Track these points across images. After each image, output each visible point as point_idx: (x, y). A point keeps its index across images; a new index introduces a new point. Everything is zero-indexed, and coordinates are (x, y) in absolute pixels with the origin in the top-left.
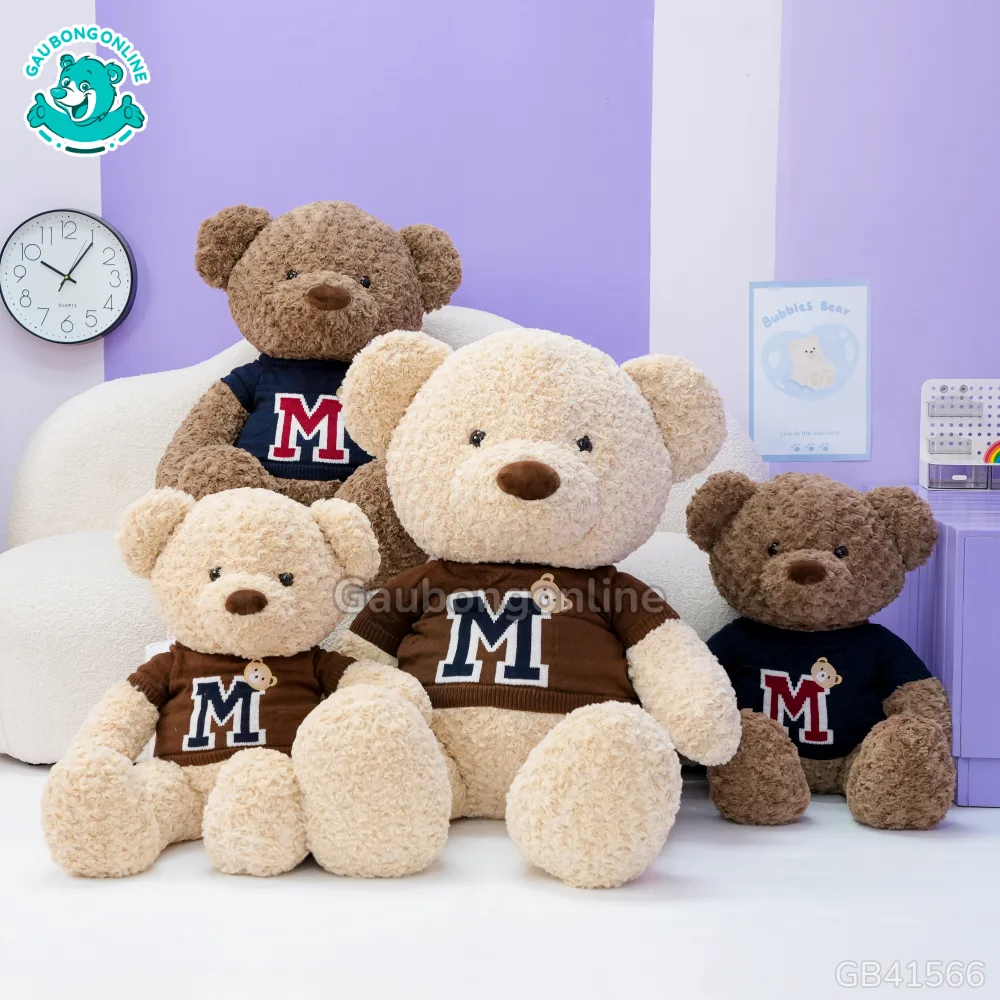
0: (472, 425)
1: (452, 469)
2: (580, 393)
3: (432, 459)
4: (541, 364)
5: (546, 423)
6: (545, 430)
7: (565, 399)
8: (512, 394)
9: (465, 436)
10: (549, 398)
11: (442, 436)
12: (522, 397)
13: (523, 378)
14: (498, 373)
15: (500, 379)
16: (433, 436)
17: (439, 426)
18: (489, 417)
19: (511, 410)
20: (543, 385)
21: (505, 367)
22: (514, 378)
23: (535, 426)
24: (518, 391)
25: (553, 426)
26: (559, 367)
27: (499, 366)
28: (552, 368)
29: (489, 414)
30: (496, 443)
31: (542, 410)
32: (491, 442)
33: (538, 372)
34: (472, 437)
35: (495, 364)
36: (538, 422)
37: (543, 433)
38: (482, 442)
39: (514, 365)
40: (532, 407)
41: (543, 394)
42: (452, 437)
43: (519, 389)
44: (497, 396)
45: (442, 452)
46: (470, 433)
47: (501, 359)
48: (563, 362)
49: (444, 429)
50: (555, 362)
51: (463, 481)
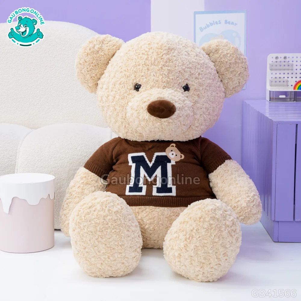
0: (135, 81)
1: (126, 102)
2: (183, 65)
3: (117, 97)
4: (165, 52)
5: (168, 80)
6: (168, 83)
7: (176, 68)
8: (153, 67)
9: (132, 87)
10: (169, 68)
11: (121, 86)
12: (157, 68)
13: (157, 59)
14: (146, 57)
15: (147, 59)
16: (117, 86)
17: (120, 81)
18: (143, 78)
19: (152, 74)
20: (166, 62)
21: (149, 54)
22: (153, 59)
23: (163, 81)
24: (155, 65)
25: (172, 81)
26: (173, 53)
27: (146, 53)
28: (170, 53)
29: (142, 76)
30: (146, 90)
31: (166, 74)
32: (144, 89)
33: (164, 56)
34: (135, 86)
35: (144, 52)
36: (164, 80)
37: (167, 85)
38: (140, 89)
39: (153, 53)
40: (162, 73)
41: (167, 66)
42: (126, 87)
43: (156, 64)
44: (146, 68)
45: (122, 94)
46: (134, 84)
47: (147, 50)
48: (175, 50)
49: (122, 83)
50: (171, 50)
51: (132, 108)
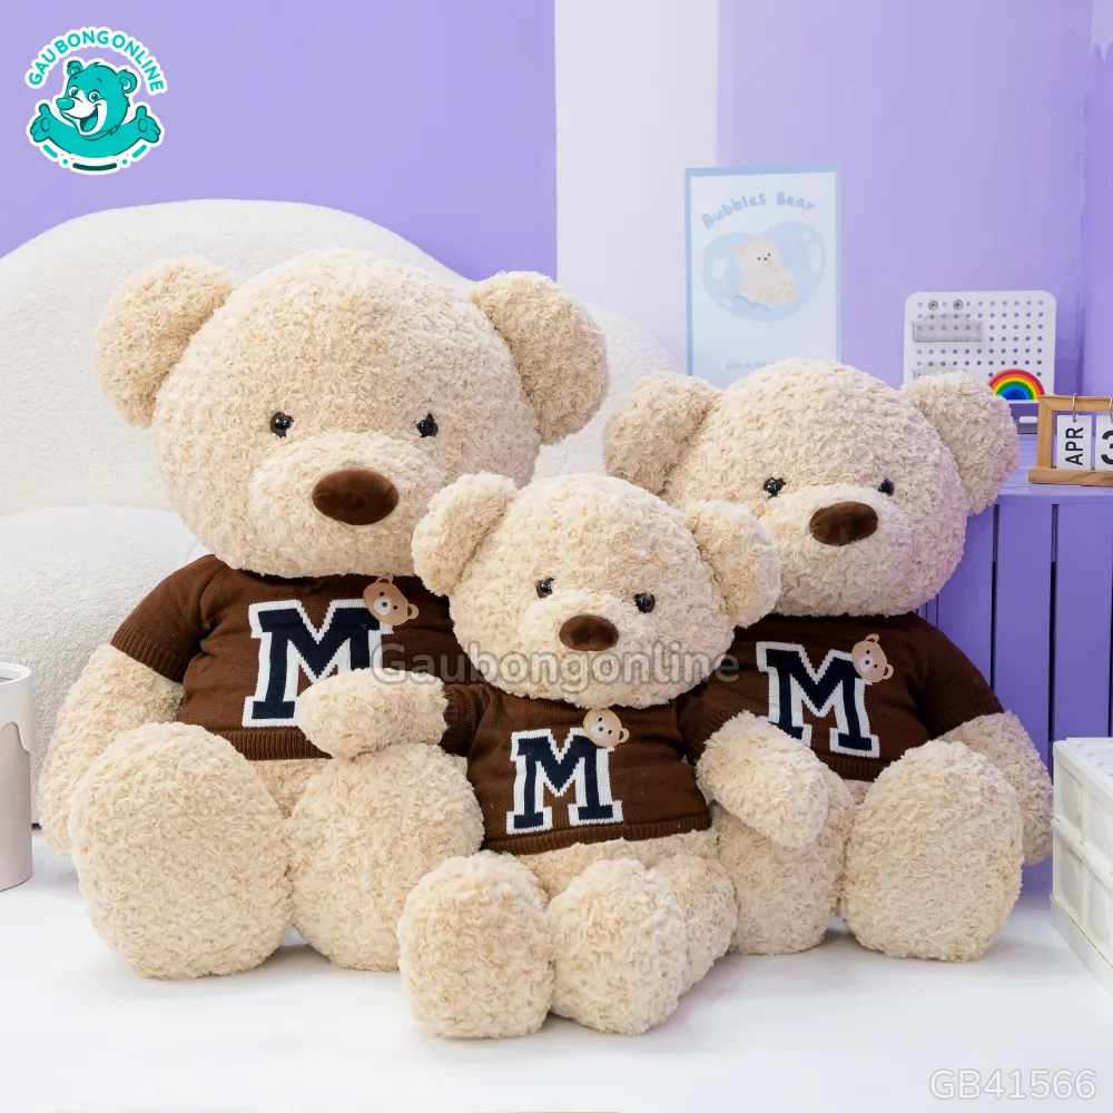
0: (273, 407)
1: (248, 468)
2: (418, 358)
3: (220, 451)
4: (364, 321)
5: (375, 405)
6: (373, 415)
7: (398, 370)
8: (327, 365)
9: (264, 421)
10: (377, 370)
11: (231, 419)
12: (339, 369)
13: (341, 342)
14: (306, 334)
15: (309, 341)
16: (219, 418)
17: (227, 404)
18: (297, 396)
19: (326, 387)
20: (368, 351)
21: (316, 324)
22: (328, 341)
23: (360, 409)
24: (334, 360)
25: (385, 408)
26: (388, 323)
27: (305, 322)
28: (379, 324)
29: (296, 392)
30: (307, 434)
31: (369, 387)
32: (301, 432)
33: (361, 333)
34: (274, 419)
35: (300, 318)
36: (363, 405)
37: (370, 421)
38: (288, 431)
39: (327, 322)
40: (355, 384)
41: (369, 364)
42: (246, 423)
43: (336, 357)
44: (306, 367)
45: (233, 443)
46: (270, 415)
47: (310, 312)
48: (394, 313)
49: (234, 409)
50: (383, 315)
51: (265, 491)
